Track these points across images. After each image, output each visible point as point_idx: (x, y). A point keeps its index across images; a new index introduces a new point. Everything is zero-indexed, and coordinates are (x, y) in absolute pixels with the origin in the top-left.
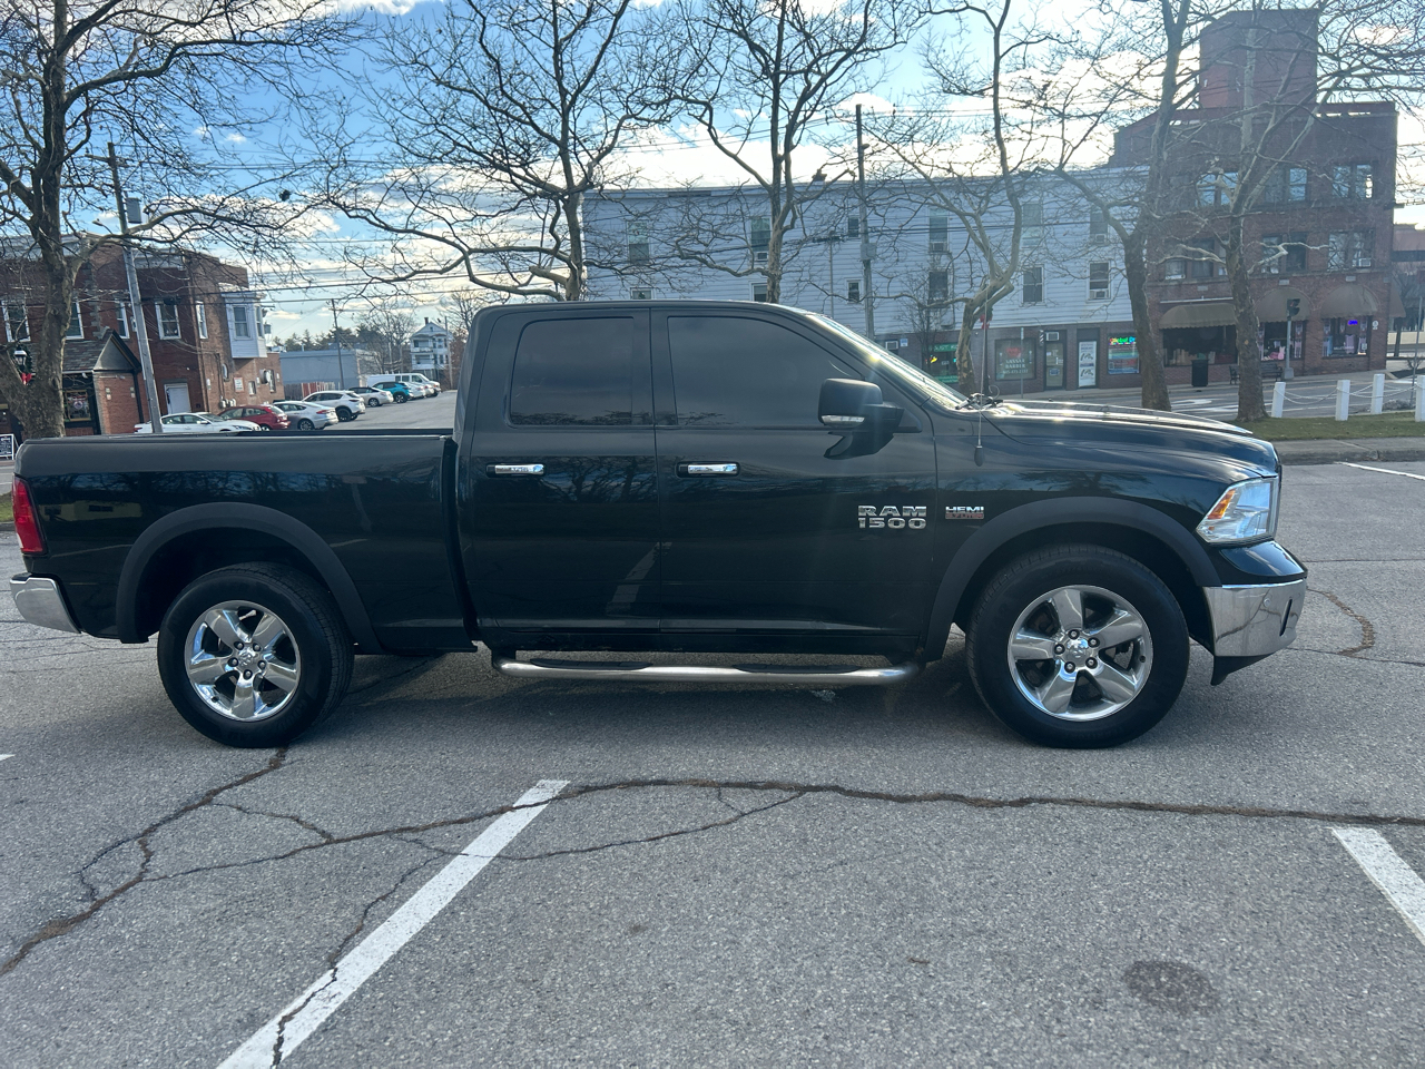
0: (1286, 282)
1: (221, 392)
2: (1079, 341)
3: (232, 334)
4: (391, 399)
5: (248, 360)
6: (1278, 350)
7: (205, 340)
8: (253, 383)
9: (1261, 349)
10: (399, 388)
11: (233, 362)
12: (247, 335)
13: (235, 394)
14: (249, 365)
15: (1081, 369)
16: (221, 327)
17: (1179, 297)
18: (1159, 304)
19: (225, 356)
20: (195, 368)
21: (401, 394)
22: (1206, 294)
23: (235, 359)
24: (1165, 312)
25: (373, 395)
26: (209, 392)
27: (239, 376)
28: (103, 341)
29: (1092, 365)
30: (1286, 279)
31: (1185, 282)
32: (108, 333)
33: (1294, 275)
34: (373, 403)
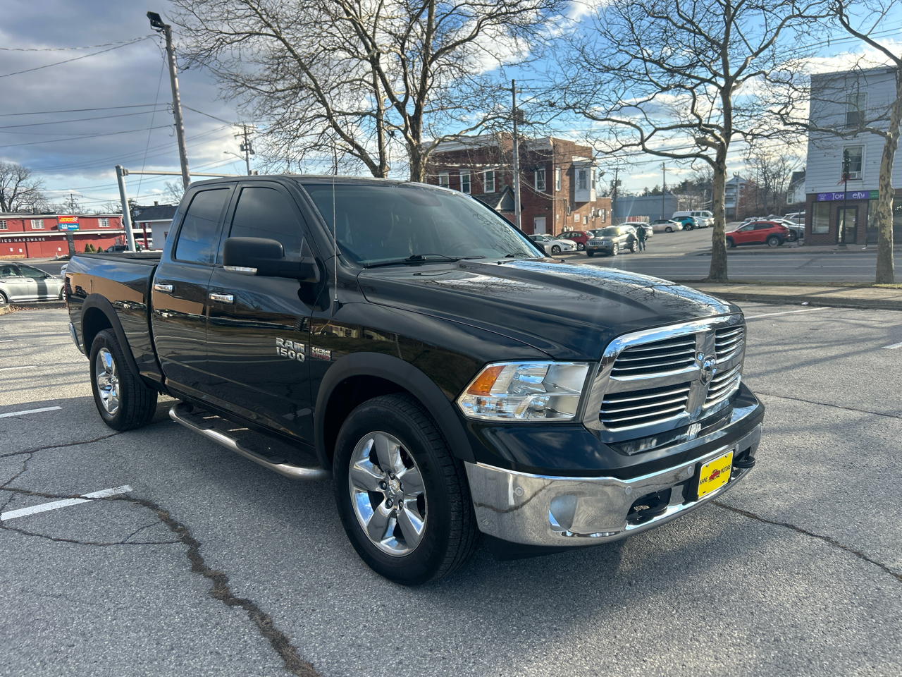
1: (565, 222)
3: (577, 187)
4: (681, 227)
5: (584, 203)
7: (559, 192)
8: (587, 217)
10: (689, 221)
11: (575, 204)
12: (585, 188)
13: (573, 223)
14: (585, 206)
16: (570, 183)
19: (570, 201)
20: (550, 208)
21: (690, 224)
23: (577, 203)
25: (669, 225)
26: (557, 223)
27: (577, 213)
28: (503, 193)
32: (506, 189)
34: (668, 230)
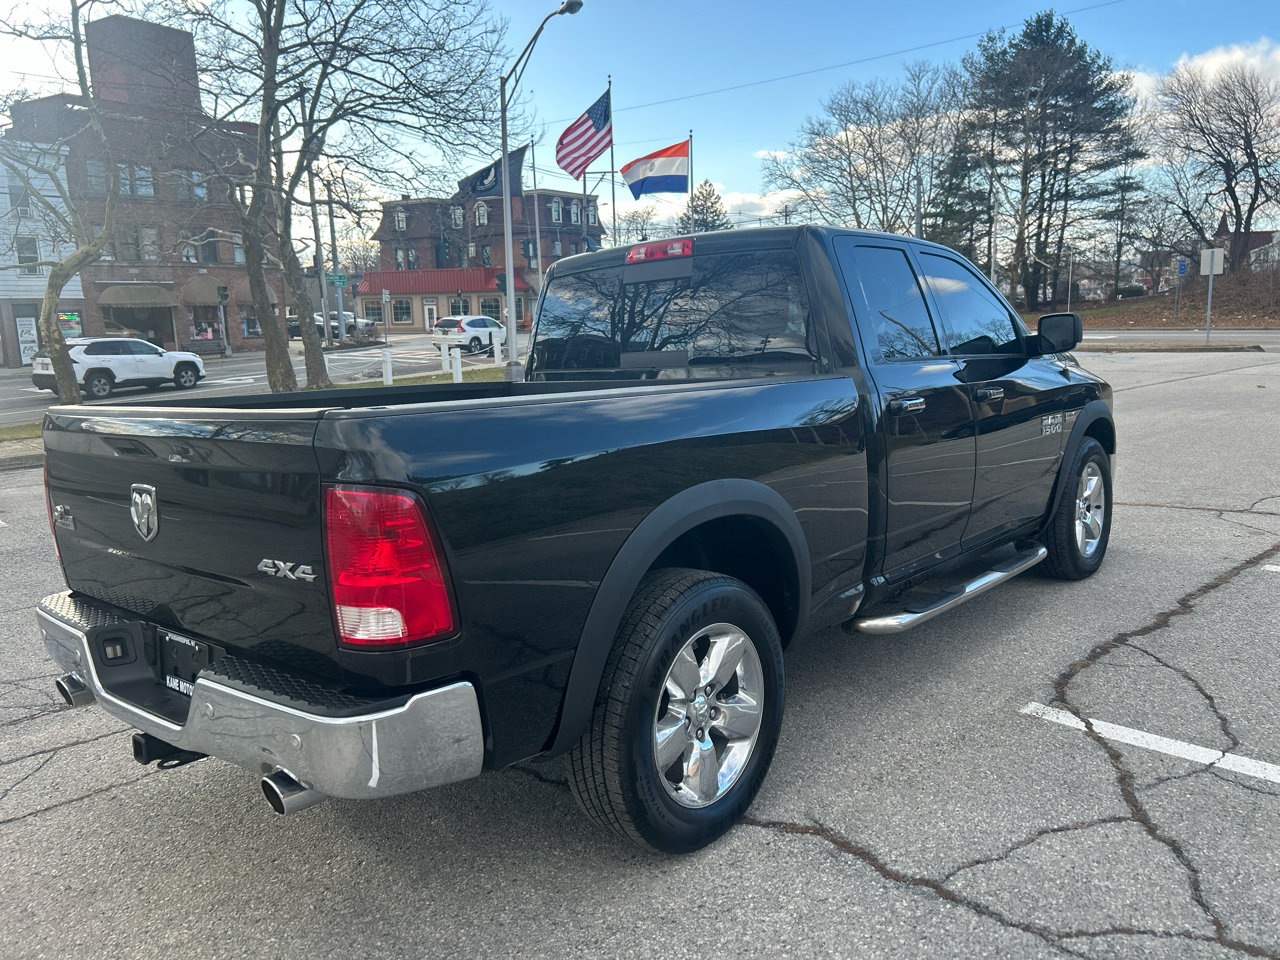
0: (205, 271)
2: (16, 317)
6: (206, 331)
9: (193, 329)
15: (22, 346)
17: (113, 277)
18: (94, 283)
22: (137, 276)
24: (101, 292)
29: (33, 342)
30: (204, 268)
31: (117, 264)
33: (210, 265)
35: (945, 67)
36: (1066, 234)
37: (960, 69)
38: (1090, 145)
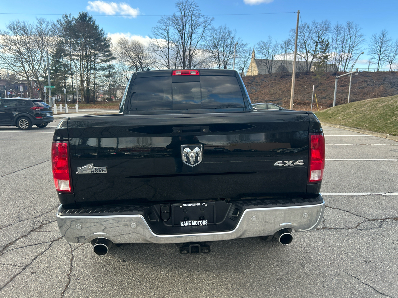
35: (51, 22)
36: (96, 80)
37: (56, 23)
38: (101, 55)
